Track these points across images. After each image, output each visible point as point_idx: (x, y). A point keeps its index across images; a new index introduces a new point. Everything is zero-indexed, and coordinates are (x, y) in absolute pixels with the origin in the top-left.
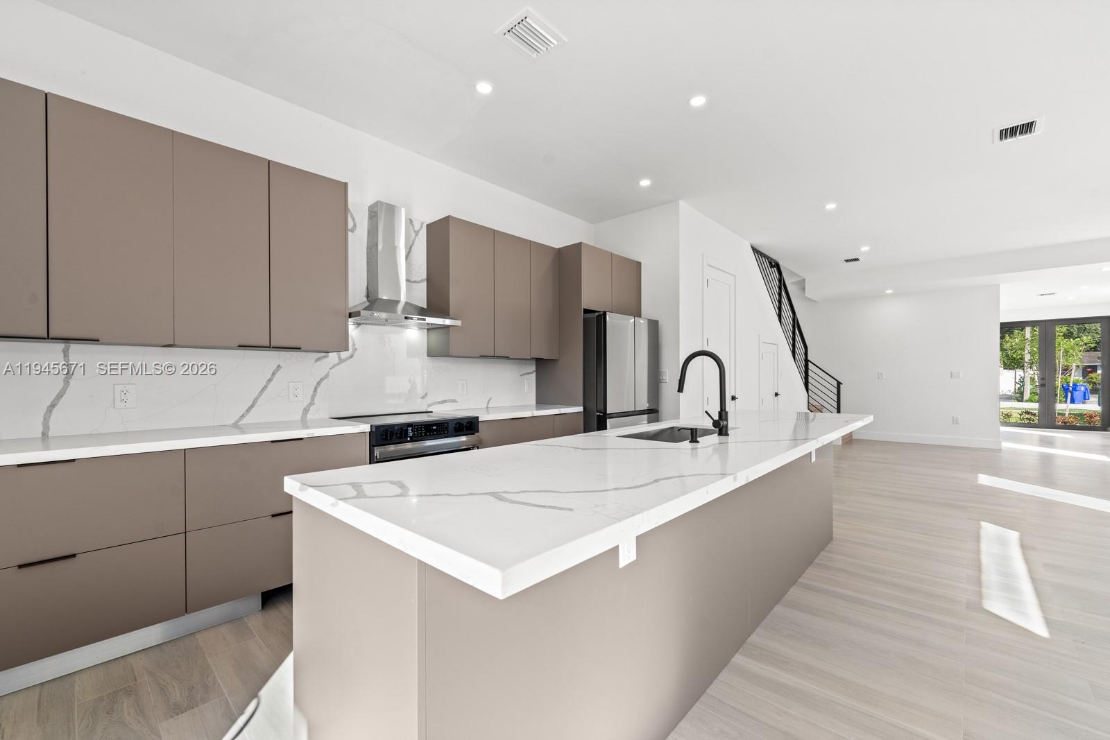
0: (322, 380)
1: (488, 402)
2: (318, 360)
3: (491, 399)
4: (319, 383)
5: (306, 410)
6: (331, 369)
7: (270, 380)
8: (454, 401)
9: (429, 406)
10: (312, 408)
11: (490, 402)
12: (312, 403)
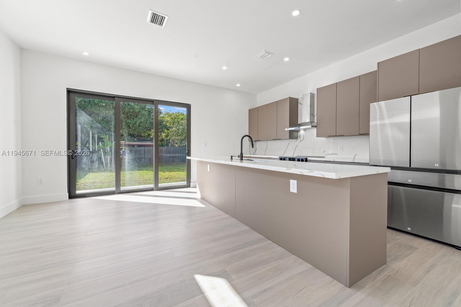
0: (297, 146)
1: (355, 156)
2: (296, 141)
3: (356, 154)
4: (296, 147)
5: (294, 154)
6: (299, 143)
7: (288, 146)
8: (336, 154)
9: (326, 155)
10: (295, 153)
11: (356, 156)
12: (295, 152)
